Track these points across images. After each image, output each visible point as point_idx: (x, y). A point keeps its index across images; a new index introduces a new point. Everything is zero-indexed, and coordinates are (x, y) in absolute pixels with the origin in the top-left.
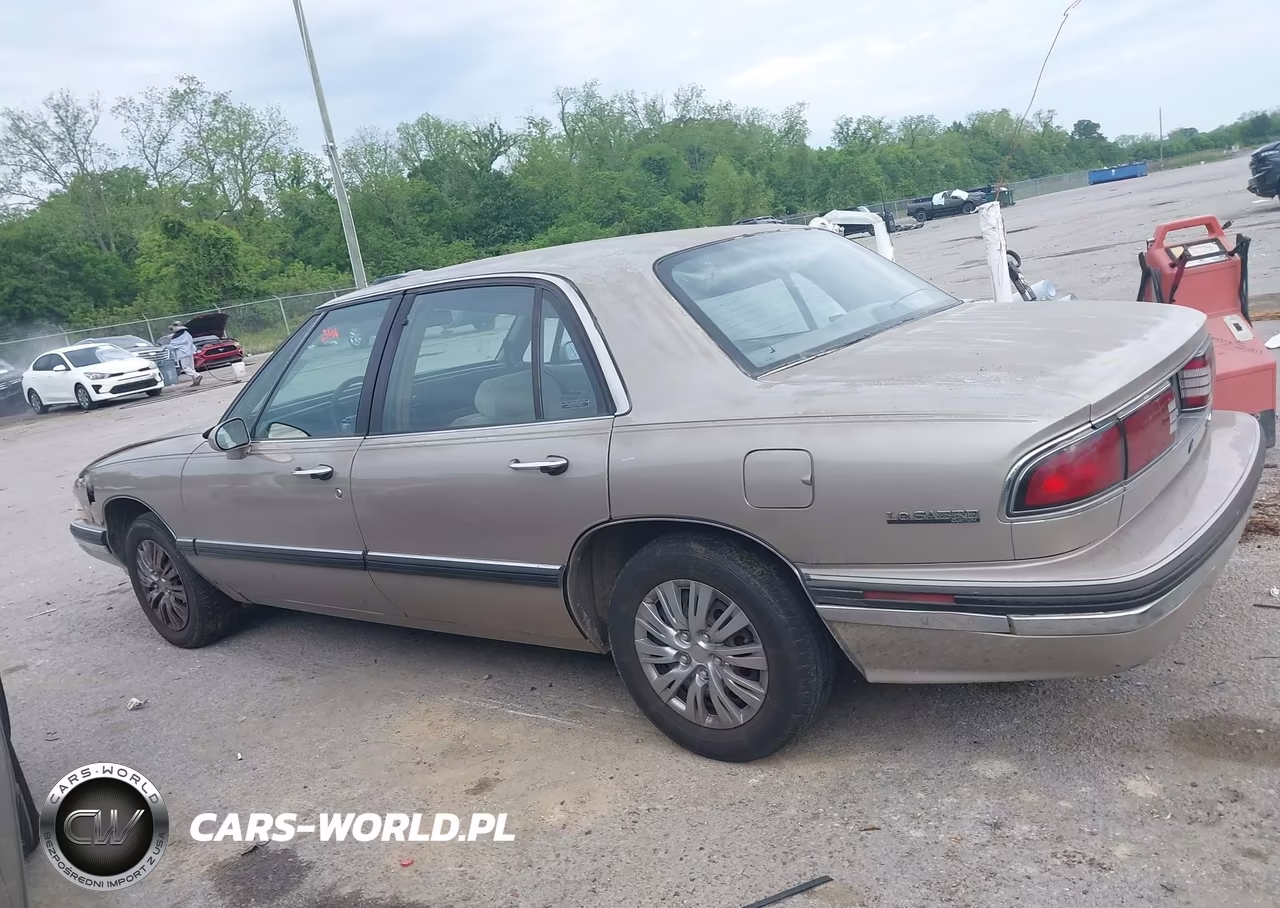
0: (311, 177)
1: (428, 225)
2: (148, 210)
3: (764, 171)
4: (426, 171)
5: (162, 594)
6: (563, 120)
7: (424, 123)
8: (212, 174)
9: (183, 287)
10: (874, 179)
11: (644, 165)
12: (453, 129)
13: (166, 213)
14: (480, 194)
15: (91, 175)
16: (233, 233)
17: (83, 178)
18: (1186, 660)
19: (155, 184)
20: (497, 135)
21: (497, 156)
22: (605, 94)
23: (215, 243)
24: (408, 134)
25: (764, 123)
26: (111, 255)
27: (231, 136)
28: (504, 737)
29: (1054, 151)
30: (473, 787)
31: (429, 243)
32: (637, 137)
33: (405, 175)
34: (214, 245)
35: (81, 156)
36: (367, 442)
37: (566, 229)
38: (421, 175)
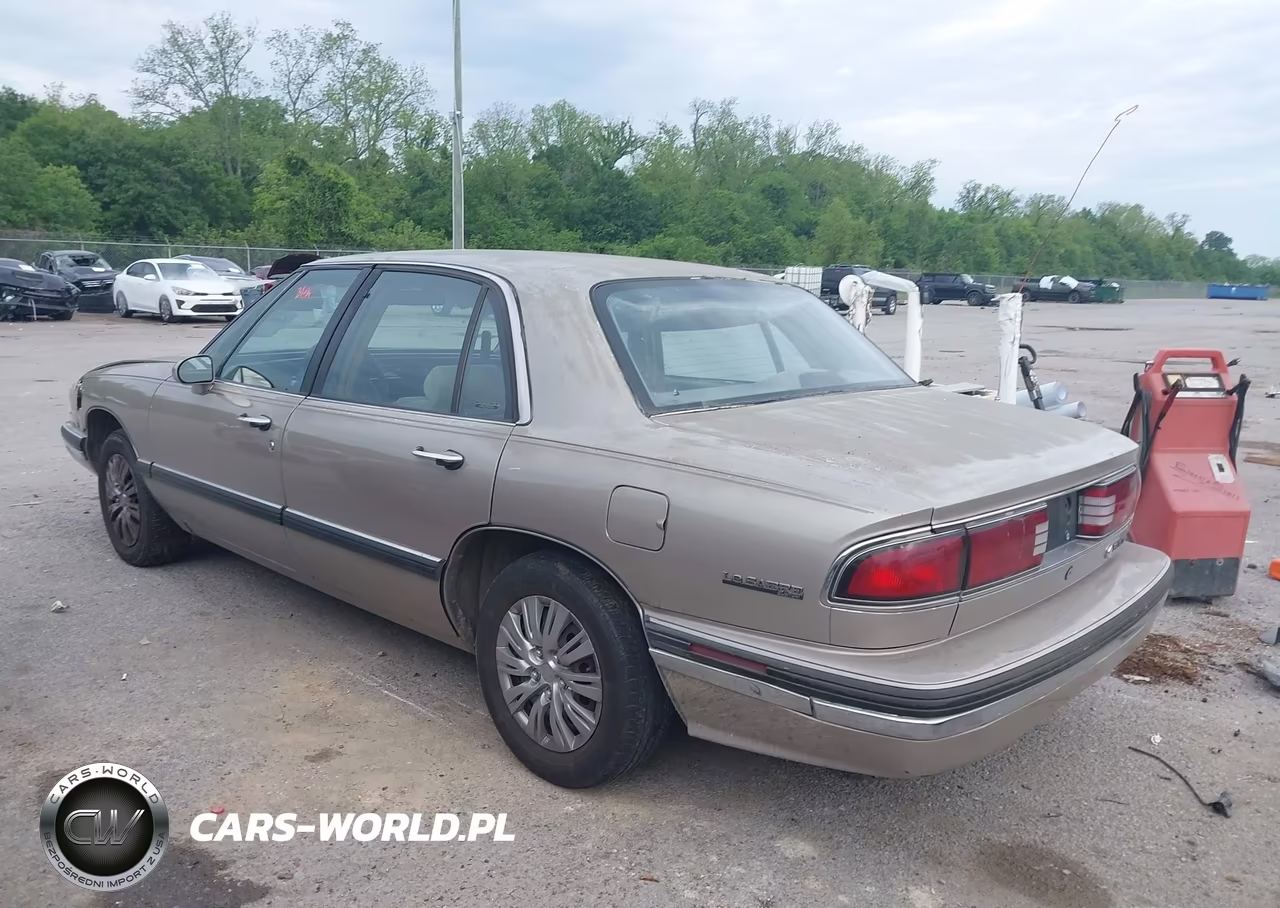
0: (441, 141)
1: (542, 210)
2: (279, 142)
3: (881, 220)
4: (551, 156)
5: (120, 509)
6: (694, 131)
7: (559, 108)
8: (347, 120)
9: (292, 223)
10: (988, 250)
11: (763, 191)
12: (586, 120)
13: (292, 149)
14: (597, 190)
15: (235, 99)
16: (352, 181)
17: (226, 101)
18: (1034, 787)
19: (291, 119)
20: (627, 135)
21: (623, 155)
22: (740, 114)
23: (332, 187)
24: (542, 117)
25: (891, 172)
26: (235, 179)
27: (372, 87)
28: (366, 714)
29: (1179, 257)
30: (314, 754)
31: (538, 228)
32: (763, 162)
33: (530, 157)
34: (331, 189)
35: (228, 79)
36: (306, 402)
37: (673, 240)
38: (545, 159)
